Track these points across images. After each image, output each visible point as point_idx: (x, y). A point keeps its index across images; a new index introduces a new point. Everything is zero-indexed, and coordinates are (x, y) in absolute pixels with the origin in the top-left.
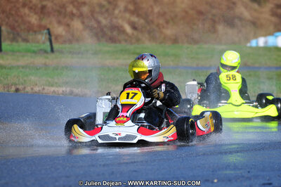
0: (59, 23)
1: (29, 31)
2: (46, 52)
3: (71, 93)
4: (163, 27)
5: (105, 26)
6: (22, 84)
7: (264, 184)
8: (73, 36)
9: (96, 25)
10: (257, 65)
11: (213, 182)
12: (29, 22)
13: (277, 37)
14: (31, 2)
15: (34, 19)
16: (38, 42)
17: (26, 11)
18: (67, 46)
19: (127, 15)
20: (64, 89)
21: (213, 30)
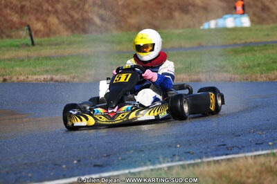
0: (38, 19)
1: (11, 28)
2: (27, 45)
3: (52, 79)
4: (128, 17)
5: (78, 20)
6: (9, 74)
7: (220, 145)
8: (50, 30)
9: (69, 19)
10: (210, 45)
11: (176, 147)
12: (12, 21)
13: (225, 19)
14: (11, 3)
15: (15, 18)
16: (20, 38)
17: (8, 11)
18: (46, 39)
19: (96, 9)
20: (45, 76)
21: (171, 17)
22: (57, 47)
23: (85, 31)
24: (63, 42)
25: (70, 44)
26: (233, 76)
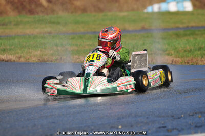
13: (168, 3)
22: (4, 27)
23: (31, 12)
24: (11, 22)
25: (17, 24)
26: (175, 59)
